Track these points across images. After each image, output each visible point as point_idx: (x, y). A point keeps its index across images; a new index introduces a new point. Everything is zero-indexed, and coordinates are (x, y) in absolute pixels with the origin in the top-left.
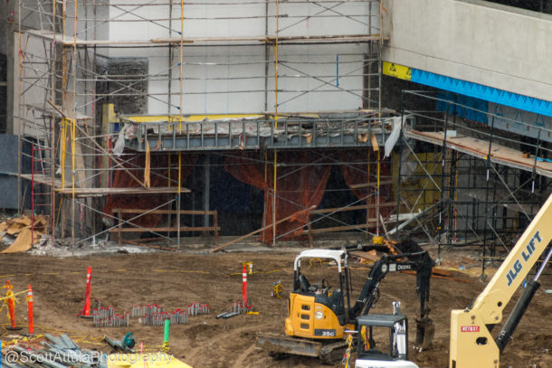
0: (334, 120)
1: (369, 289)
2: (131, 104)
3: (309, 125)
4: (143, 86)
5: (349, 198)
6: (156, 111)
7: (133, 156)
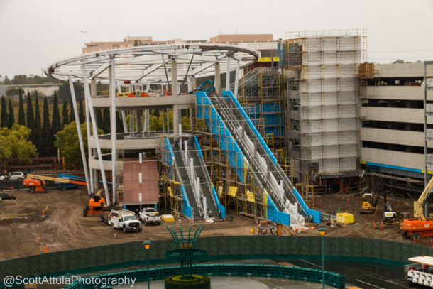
0: (353, 172)
1: (377, 201)
2: (316, 170)
3: (348, 173)
4: (318, 167)
5: (354, 186)
6: (321, 171)
7: (318, 179)
